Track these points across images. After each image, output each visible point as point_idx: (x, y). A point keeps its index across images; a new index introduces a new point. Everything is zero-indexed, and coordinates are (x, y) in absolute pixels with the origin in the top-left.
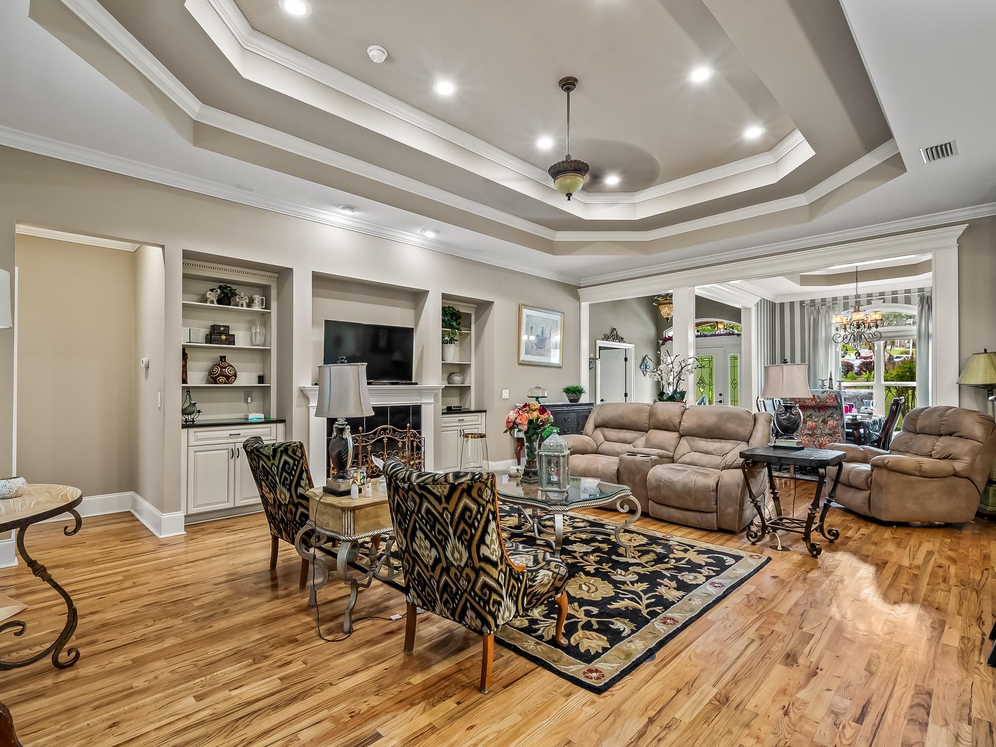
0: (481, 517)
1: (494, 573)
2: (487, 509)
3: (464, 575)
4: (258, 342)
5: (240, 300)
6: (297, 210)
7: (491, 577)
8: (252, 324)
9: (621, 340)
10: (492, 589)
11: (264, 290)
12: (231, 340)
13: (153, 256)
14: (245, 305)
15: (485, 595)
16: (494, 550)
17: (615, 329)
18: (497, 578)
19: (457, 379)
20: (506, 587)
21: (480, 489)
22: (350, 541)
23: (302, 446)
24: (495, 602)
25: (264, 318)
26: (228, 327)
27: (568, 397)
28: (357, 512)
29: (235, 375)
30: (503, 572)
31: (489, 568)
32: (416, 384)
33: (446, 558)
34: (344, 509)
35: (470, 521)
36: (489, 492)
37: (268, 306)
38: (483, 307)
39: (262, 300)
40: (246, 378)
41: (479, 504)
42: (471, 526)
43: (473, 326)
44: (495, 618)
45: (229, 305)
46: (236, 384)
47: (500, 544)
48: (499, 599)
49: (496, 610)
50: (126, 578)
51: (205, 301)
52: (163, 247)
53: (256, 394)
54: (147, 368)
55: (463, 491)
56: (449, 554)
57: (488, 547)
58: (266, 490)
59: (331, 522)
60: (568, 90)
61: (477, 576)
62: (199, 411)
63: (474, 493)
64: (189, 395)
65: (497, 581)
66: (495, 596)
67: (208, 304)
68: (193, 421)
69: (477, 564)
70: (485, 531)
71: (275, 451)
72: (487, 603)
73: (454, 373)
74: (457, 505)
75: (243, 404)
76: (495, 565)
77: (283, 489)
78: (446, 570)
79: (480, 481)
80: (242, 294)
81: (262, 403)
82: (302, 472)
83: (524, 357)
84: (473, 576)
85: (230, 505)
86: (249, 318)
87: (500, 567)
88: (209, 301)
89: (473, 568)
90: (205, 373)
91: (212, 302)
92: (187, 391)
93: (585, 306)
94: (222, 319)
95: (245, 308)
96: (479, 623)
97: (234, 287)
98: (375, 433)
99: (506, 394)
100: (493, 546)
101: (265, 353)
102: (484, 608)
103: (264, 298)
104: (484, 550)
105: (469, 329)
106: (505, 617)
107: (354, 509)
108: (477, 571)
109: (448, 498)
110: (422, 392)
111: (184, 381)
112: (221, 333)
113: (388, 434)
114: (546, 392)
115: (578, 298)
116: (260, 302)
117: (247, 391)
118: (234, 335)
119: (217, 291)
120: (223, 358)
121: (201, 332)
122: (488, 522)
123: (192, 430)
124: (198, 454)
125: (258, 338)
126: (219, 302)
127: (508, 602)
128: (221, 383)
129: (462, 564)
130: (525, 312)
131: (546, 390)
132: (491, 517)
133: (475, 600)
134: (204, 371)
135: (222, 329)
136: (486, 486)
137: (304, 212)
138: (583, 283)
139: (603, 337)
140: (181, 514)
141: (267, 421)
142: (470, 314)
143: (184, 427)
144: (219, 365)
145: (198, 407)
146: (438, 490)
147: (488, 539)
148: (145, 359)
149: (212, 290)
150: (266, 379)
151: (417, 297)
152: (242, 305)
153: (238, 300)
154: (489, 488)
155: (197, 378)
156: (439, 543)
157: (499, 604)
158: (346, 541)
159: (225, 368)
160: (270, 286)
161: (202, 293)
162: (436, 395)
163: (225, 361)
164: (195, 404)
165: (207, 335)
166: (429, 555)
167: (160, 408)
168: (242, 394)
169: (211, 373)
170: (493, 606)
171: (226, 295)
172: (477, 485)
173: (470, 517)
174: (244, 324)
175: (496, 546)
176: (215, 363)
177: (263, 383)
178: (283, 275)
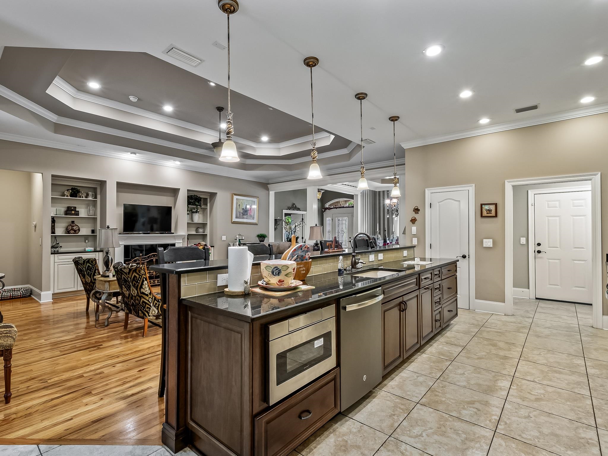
0: (141, 279)
1: (147, 298)
2: (143, 277)
3: (137, 299)
4: (91, 214)
5: (82, 195)
6: (108, 154)
7: (146, 299)
8: (88, 205)
9: (299, 209)
10: (146, 303)
11: (95, 190)
12: (77, 213)
13: (38, 178)
14: (84, 197)
15: (144, 305)
16: (146, 290)
17: (294, 204)
18: (148, 299)
19: (201, 230)
20: (153, 303)
21: (139, 270)
22: (107, 293)
23: (95, 260)
24: (148, 308)
25: (94, 203)
26: (76, 207)
27: (259, 239)
28: (110, 282)
29: (79, 230)
30: (151, 298)
31: (144, 296)
32: (173, 233)
33: (131, 294)
34: (105, 281)
35: (137, 281)
36: (143, 271)
37: (96, 197)
38: (213, 195)
39: (93, 194)
40: (85, 231)
41: (139, 275)
42: (137, 282)
43: (208, 204)
44: (148, 313)
45: (76, 197)
46: (80, 234)
47: (149, 288)
48: (149, 307)
49: (148, 310)
50: (23, 315)
51: (64, 196)
52: (42, 174)
53: (90, 239)
54: (35, 227)
55: (134, 271)
56: (132, 292)
57: (144, 289)
58: (82, 277)
59: (101, 287)
60: (220, 111)
61: (141, 299)
62: (61, 247)
63: (138, 271)
64: (56, 239)
65: (148, 301)
66: (147, 306)
67: (66, 197)
68: (58, 251)
69: (140, 295)
70: (142, 284)
71: (84, 261)
72: (144, 307)
73: (199, 227)
74: (132, 275)
75: (84, 243)
76: (147, 295)
77: (88, 277)
78: (132, 298)
79: (139, 268)
80: (82, 192)
81: (93, 243)
82: (95, 270)
83: (234, 219)
84: (139, 299)
85: (75, 289)
86: (87, 203)
87: (149, 296)
88: (66, 195)
89: (139, 296)
90: (64, 229)
91: (67, 196)
92: (55, 237)
93: (272, 194)
94: (72, 204)
95: (84, 198)
96: (142, 315)
97: (79, 188)
98: (148, 257)
99: (224, 238)
100: (146, 289)
101: (95, 219)
102: (143, 309)
103: (94, 193)
104: (142, 290)
105: (206, 206)
106: (153, 313)
107: (109, 281)
108: (141, 297)
109: (129, 273)
110: (175, 237)
111: (53, 232)
112: (72, 210)
113: (156, 257)
114: (244, 237)
115: (268, 189)
116: (92, 195)
117: (86, 237)
118: (78, 211)
119: (70, 191)
120: (73, 222)
121: (62, 209)
122: (143, 281)
123: (56, 255)
124: (59, 266)
125: (91, 212)
126: (71, 196)
127: (153, 308)
128: (72, 234)
129: (136, 295)
130: (235, 197)
131: (243, 236)
132: (144, 279)
133: (141, 307)
134: (63, 228)
135: (72, 208)
136: (141, 269)
137: (110, 154)
138: (270, 181)
139: (287, 208)
140: (50, 293)
141: (95, 251)
142: (207, 199)
143: (52, 254)
144: (71, 225)
145: (60, 244)
146: (125, 271)
147: (144, 287)
148: (34, 223)
149: (68, 190)
150: (95, 231)
151: (174, 192)
152: (83, 197)
153: (80, 195)
154: (143, 270)
155: (60, 231)
156: (129, 288)
157: (150, 309)
158: (106, 293)
159: (74, 226)
160: (97, 188)
161: (63, 191)
162: (183, 239)
163: (74, 223)
164: (58, 243)
165: (65, 211)
166: (127, 293)
167: (41, 245)
168: (83, 239)
169: (67, 229)
170: (147, 309)
171: (75, 192)
172: (138, 269)
173: (136, 279)
174: (85, 206)
175: (147, 289)
176: (69, 224)
177: (94, 233)
178: (102, 184)
